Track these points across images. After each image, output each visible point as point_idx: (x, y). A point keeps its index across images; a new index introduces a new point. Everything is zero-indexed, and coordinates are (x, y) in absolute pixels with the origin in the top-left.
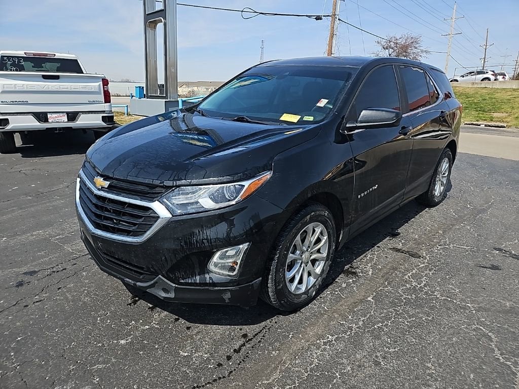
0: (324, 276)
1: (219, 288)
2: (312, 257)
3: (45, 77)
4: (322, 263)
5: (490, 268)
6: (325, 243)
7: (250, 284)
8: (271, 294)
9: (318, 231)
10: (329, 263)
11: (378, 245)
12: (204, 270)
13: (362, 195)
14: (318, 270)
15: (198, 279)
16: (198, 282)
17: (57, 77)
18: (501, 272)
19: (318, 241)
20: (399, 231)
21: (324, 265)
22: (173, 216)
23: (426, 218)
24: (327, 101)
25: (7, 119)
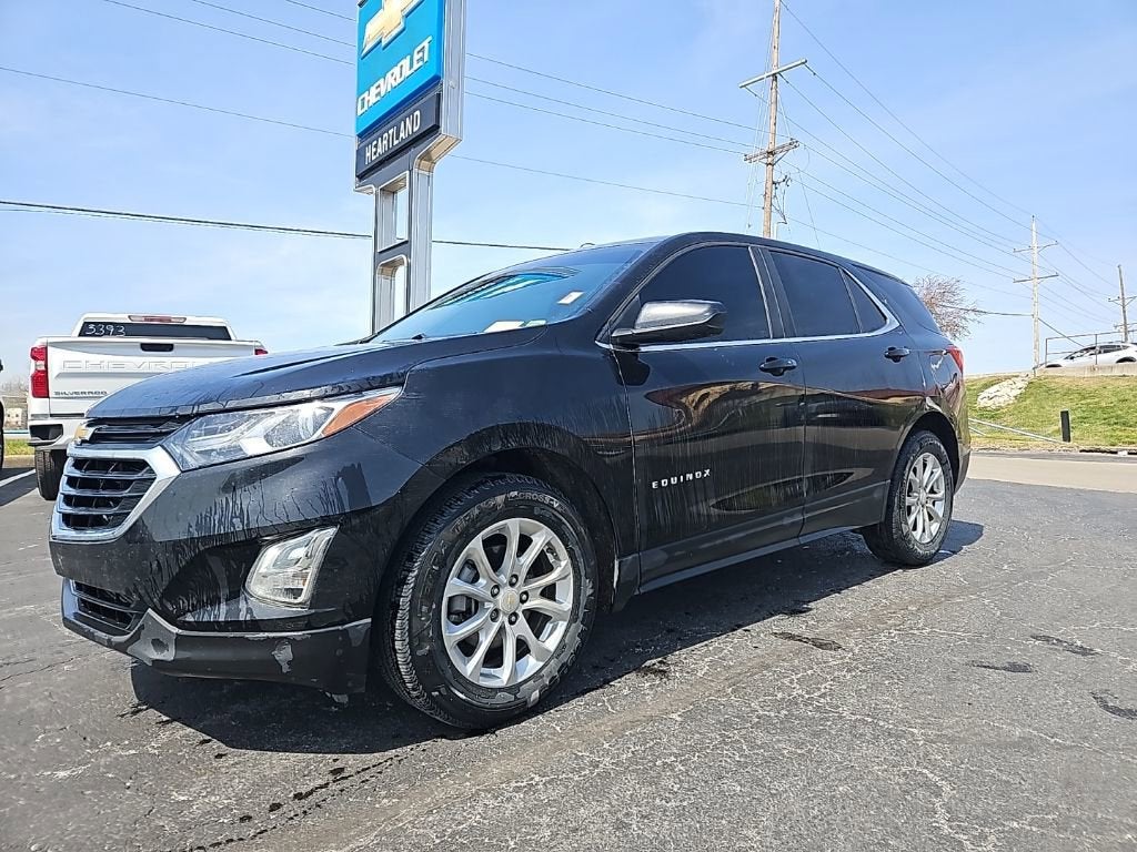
0: (566, 657)
1: (266, 634)
2: (527, 605)
3: (145, 347)
4: (562, 626)
5: (1005, 669)
6: (563, 576)
7: (340, 628)
8: (403, 669)
9: (538, 543)
10: (577, 627)
12: (237, 588)
13: (664, 483)
14: (551, 641)
15: (222, 613)
16: (222, 619)
17: (169, 348)
18: (1030, 675)
19: (541, 567)
20: (812, 605)
21: (566, 631)
22: (183, 472)
24: (578, 294)
25: (61, 426)
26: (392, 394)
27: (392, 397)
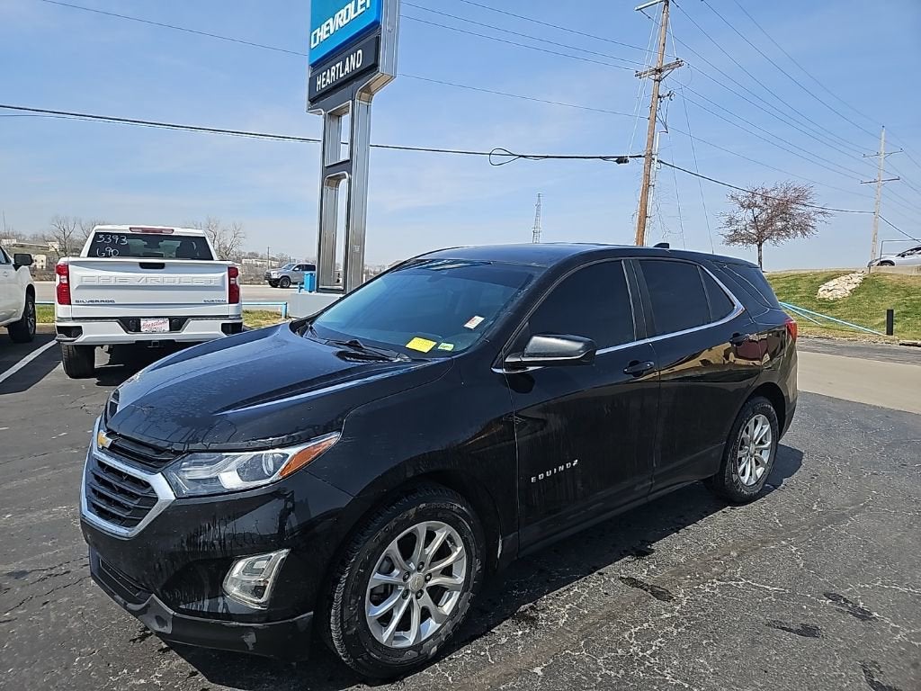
0: (459, 619)
1: (237, 623)
2: (432, 583)
3: (143, 266)
4: (456, 595)
5: (798, 632)
6: (458, 559)
7: (291, 620)
8: (336, 643)
9: (440, 537)
10: (468, 595)
11: (601, 571)
12: (217, 590)
13: (541, 476)
14: (447, 607)
15: (206, 605)
16: (205, 610)
17: (161, 266)
18: (816, 641)
19: (443, 552)
20: (654, 546)
21: (459, 599)
22: (177, 498)
23: (717, 527)
24: (482, 319)
25: (80, 327)
26: (333, 439)
27: (333, 442)
